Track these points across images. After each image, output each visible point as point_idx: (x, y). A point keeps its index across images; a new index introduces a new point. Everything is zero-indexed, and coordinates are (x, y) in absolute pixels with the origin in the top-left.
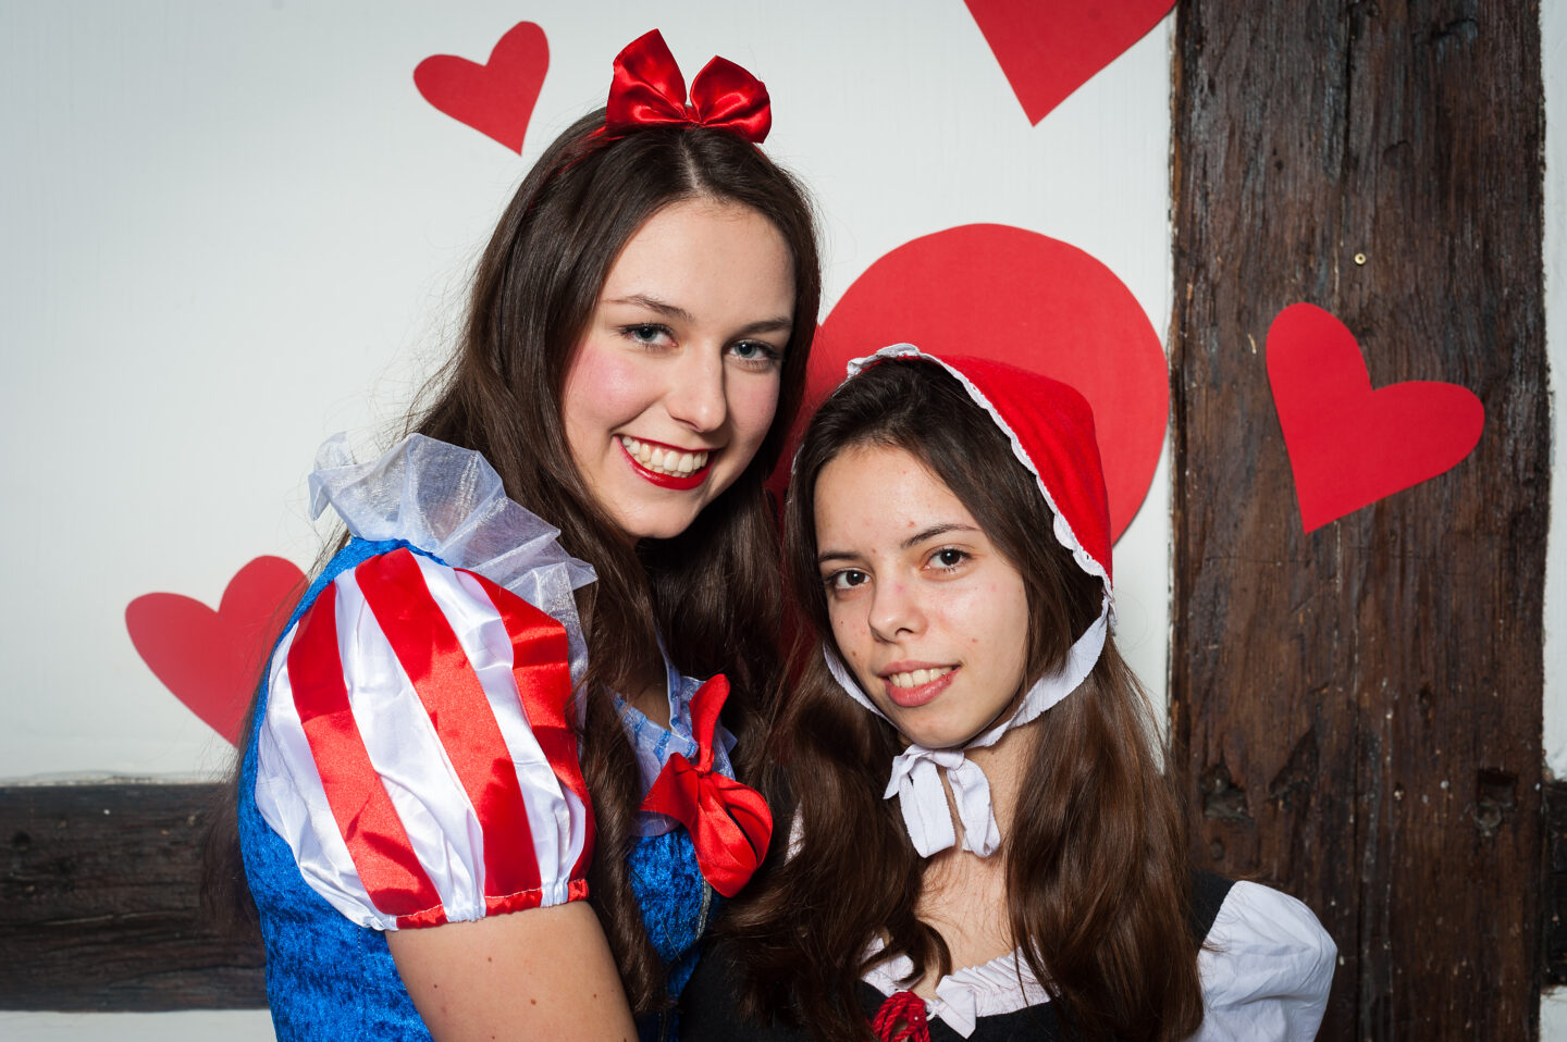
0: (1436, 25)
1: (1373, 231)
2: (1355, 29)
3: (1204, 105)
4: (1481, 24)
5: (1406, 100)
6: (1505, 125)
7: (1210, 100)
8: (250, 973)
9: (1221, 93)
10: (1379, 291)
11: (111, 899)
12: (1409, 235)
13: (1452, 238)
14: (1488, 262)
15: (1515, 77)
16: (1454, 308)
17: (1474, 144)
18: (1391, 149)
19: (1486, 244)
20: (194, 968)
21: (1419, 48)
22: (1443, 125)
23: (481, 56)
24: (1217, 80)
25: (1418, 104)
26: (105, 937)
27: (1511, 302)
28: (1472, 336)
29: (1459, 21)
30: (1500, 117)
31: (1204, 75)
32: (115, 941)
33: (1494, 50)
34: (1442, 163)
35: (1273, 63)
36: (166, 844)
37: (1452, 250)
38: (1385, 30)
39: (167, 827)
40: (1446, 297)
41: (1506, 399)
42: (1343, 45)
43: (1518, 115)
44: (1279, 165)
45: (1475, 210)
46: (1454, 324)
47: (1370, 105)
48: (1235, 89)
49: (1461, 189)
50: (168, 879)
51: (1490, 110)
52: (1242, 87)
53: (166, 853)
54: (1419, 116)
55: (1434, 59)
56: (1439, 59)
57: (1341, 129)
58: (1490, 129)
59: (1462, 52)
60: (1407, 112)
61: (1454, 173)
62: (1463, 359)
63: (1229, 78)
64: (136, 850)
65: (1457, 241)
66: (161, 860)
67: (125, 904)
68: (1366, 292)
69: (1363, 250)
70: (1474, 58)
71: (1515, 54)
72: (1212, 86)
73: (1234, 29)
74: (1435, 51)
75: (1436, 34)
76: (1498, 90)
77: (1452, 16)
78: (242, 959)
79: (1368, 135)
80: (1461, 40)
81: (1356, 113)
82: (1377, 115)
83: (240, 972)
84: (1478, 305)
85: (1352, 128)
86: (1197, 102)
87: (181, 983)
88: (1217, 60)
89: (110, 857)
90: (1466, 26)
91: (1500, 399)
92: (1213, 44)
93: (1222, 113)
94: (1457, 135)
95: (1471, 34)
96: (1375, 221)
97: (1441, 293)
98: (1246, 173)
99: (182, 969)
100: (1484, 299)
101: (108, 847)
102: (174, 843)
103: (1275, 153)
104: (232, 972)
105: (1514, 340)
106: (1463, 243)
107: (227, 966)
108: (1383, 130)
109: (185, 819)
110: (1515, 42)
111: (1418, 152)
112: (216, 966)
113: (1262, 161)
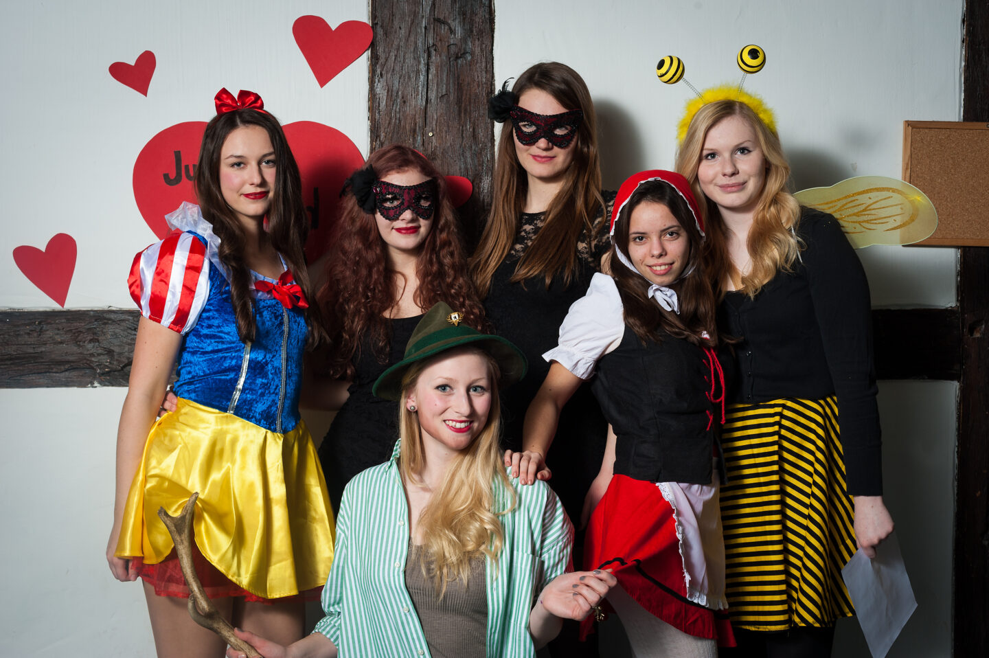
0: (457, 54)
1: (436, 125)
2: (429, 56)
3: (379, 81)
4: (472, 54)
5: (447, 80)
6: (480, 88)
7: (381, 80)
8: (58, 374)
9: (385, 77)
10: (438, 145)
11: (10, 349)
12: (448, 126)
13: (462, 127)
14: (474, 136)
15: (484, 72)
16: (463, 151)
17: (470, 95)
18: (442, 96)
19: (474, 129)
20: (39, 373)
21: (451, 63)
22: (460, 87)
23: (133, 63)
24: (383, 72)
25: (451, 81)
26: (9, 362)
27: (482, 149)
28: (469, 160)
29: (465, 53)
30: (478, 86)
31: (379, 72)
32: (12, 364)
33: (477, 62)
34: (459, 101)
35: (402, 67)
36: (28, 331)
37: (462, 131)
38: (440, 56)
39: (29, 325)
40: (460, 147)
41: (481, 182)
42: (426, 61)
43: (484, 85)
44: (404, 102)
45: (470, 118)
46: (463, 156)
47: (435, 81)
48: (389, 75)
49: (466, 110)
50: (29, 343)
51: (475, 84)
52: (391, 75)
53: (29, 334)
54: (451, 85)
55: (457, 66)
56: (459, 66)
57: (425, 90)
58: (476, 89)
59: (466, 63)
60: (448, 84)
61: (463, 105)
62: (467, 169)
63: (387, 72)
64: (18, 333)
65: (464, 128)
66: (26, 336)
67: (14, 351)
68: (433, 145)
69: (432, 131)
70: (470, 66)
71: (484, 64)
72: (381, 75)
73: (389, 55)
74: (457, 63)
75: (457, 58)
76: (478, 77)
77: (462, 52)
78: (54, 370)
79: (434, 92)
80: (466, 59)
81: (430, 84)
82: (437, 85)
83: (54, 374)
84: (471, 150)
85: (429, 89)
86: (377, 80)
87: (34, 378)
88: (383, 66)
89: (9, 335)
90: (467, 55)
91: (478, 182)
92: (382, 60)
93: (385, 84)
94: (464, 92)
95: (469, 58)
96: (437, 122)
97: (459, 146)
98: (393, 105)
99: (34, 373)
100: (473, 148)
101: (8, 332)
102: (32, 331)
103: (403, 98)
104: (51, 374)
105: (483, 162)
106: (466, 129)
107: (50, 372)
108: (439, 90)
109: (35, 323)
110: (484, 60)
111: (452, 98)
112: (46, 372)
113: (399, 100)
